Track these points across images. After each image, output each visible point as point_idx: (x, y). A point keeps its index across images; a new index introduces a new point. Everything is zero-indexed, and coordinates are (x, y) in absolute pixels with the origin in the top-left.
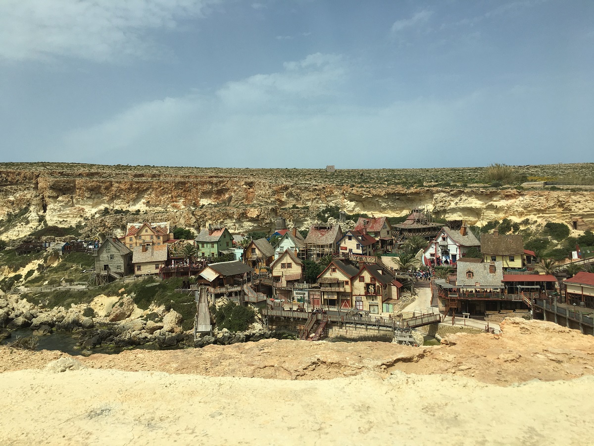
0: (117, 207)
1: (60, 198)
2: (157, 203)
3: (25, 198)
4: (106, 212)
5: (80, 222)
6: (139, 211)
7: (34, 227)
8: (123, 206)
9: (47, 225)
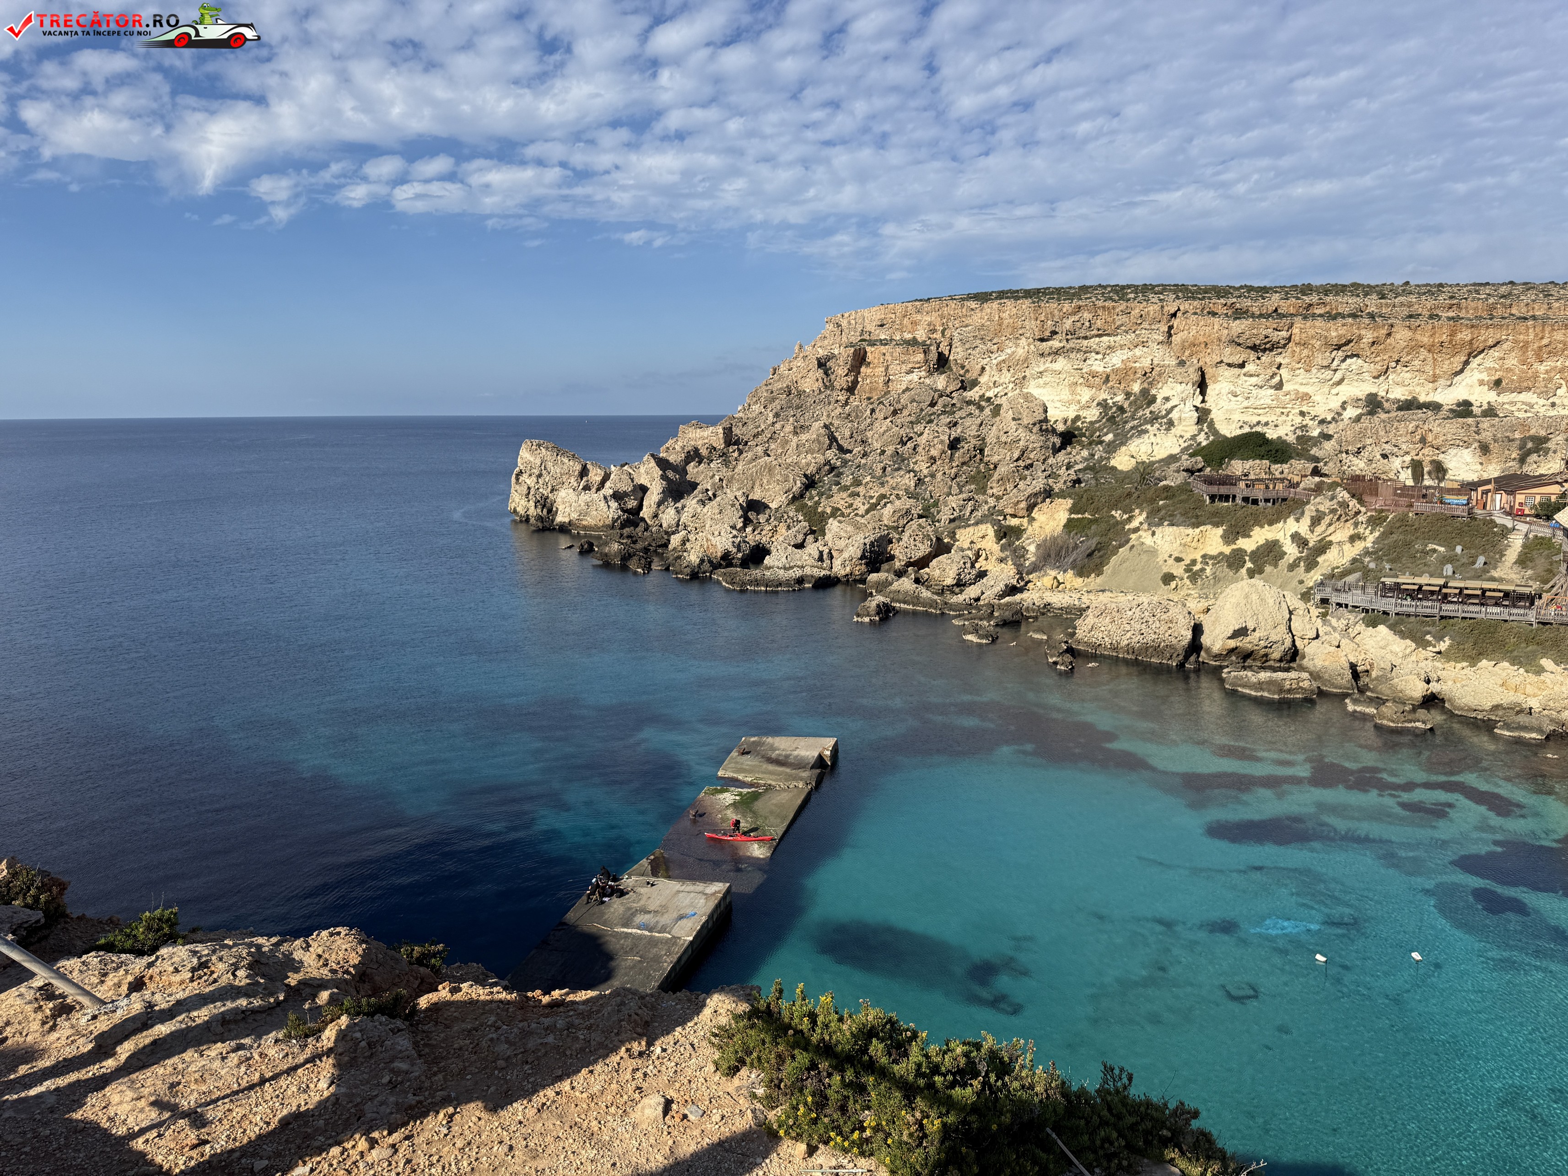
0: (1399, 394)
1: (1250, 367)
2: (1525, 384)
3: (1137, 365)
4: (1373, 404)
5: (1304, 427)
6: (1467, 404)
7: (1188, 436)
8: (1418, 389)
9: (1215, 432)
